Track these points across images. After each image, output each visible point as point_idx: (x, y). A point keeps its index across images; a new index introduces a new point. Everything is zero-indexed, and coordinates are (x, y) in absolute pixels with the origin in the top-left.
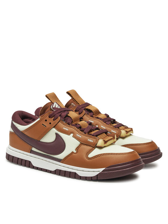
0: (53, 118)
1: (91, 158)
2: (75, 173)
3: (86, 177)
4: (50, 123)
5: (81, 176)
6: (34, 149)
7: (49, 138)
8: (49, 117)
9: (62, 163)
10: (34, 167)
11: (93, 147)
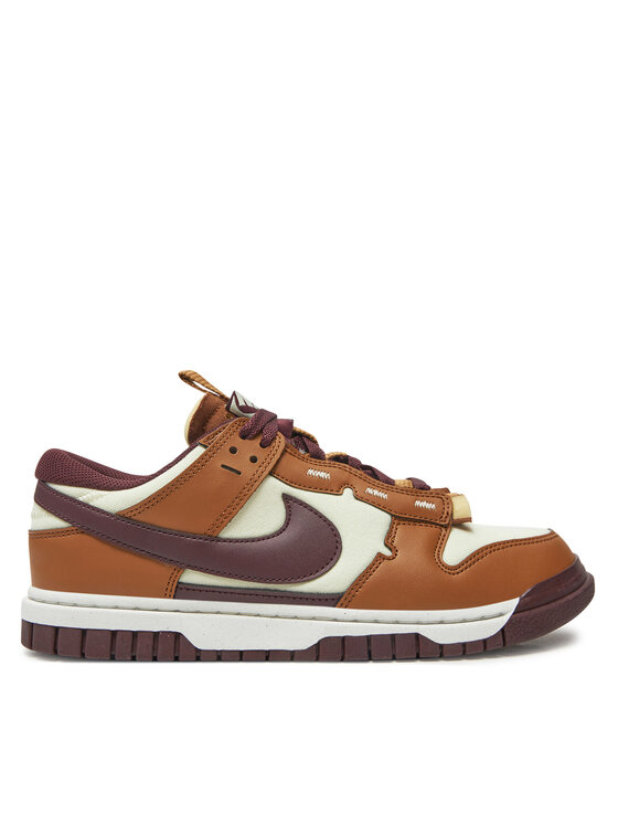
0: (259, 440)
1: (459, 566)
2: (417, 636)
3: (464, 644)
4: (254, 460)
5: (441, 646)
6: (192, 577)
7: (261, 517)
8: (243, 437)
9: (346, 607)
10: (199, 656)
11: (442, 526)
